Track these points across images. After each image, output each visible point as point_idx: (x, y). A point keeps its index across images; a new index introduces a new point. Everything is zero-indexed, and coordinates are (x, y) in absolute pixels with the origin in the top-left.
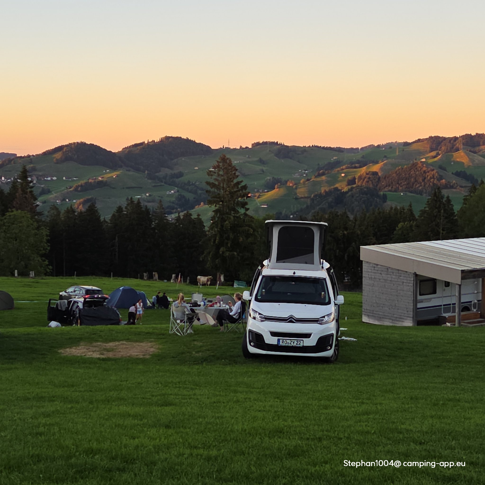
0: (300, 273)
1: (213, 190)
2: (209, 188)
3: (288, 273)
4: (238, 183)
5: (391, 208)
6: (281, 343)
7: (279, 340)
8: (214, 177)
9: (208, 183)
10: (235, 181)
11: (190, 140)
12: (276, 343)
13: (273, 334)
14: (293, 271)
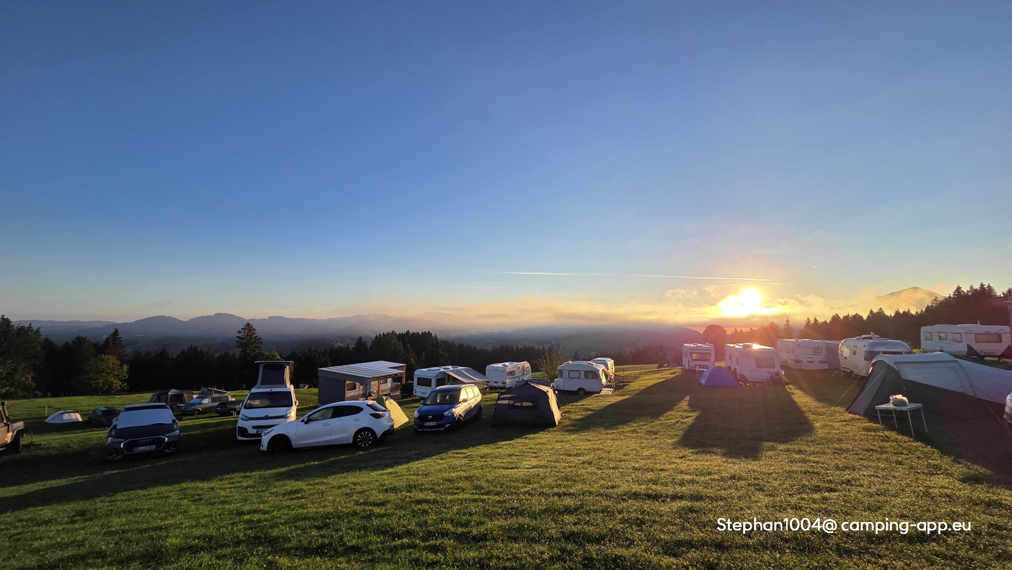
0: (274, 390)
1: (241, 340)
2: (238, 339)
3: (268, 390)
4: (256, 337)
5: (339, 346)
6: (259, 433)
7: (257, 431)
8: (242, 334)
9: (237, 337)
10: (254, 336)
11: (233, 315)
12: (256, 433)
13: (254, 427)
14: (270, 389)
